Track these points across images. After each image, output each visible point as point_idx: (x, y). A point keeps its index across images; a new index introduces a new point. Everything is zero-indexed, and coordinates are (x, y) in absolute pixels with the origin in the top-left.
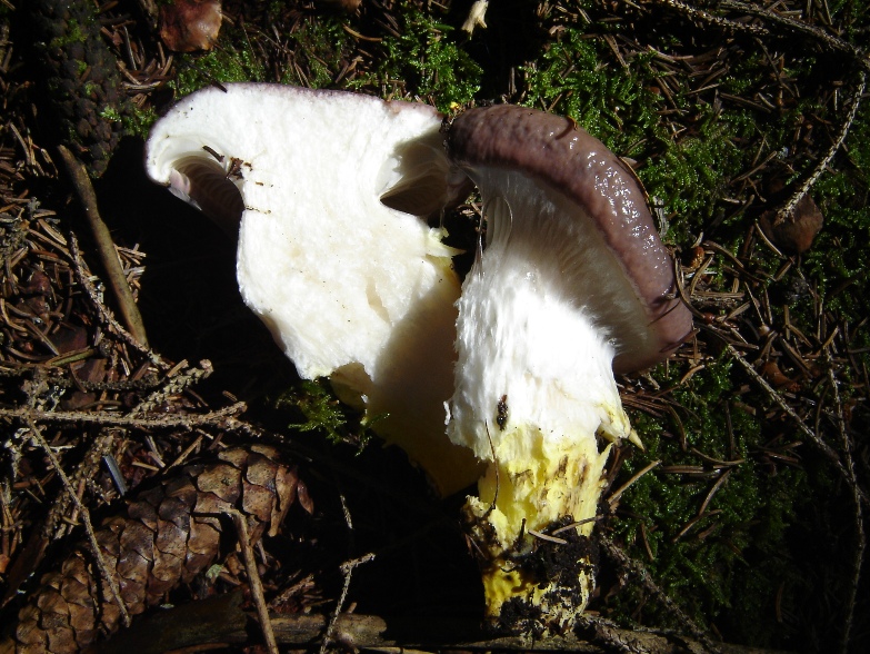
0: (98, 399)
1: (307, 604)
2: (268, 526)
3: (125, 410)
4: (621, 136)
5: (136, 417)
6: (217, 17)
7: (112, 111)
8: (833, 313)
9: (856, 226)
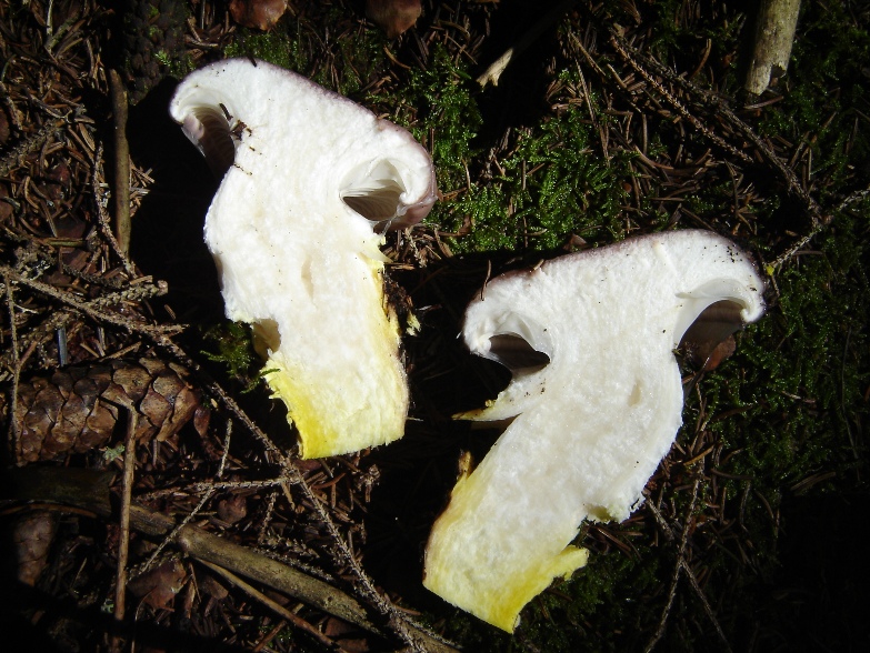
0: (71, 282)
1: (174, 510)
2: (157, 431)
3: (87, 298)
4: (582, 217)
5: (93, 307)
6: (283, 6)
7: (165, 56)
8: (714, 434)
9: (761, 365)
